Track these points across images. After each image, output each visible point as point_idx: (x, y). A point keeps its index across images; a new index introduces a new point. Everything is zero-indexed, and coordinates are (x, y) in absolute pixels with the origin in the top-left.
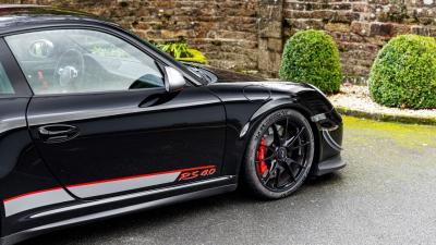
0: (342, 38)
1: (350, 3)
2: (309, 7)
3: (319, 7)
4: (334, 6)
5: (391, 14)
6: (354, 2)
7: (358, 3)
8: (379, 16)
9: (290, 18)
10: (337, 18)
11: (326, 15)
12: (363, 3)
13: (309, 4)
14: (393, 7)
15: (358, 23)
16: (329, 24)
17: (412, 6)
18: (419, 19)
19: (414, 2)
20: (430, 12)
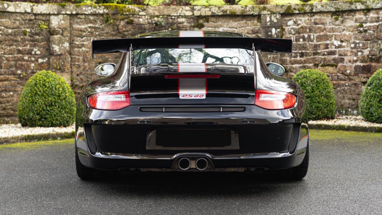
1: (336, 50)
2: (302, 55)
3: (310, 54)
4: (323, 53)
5: (370, 56)
6: (339, 49)
7: (342, 49)
8: (361, 58)
9: (287, 64)
10: (326, 62)
11: (316, 61)
12: (346, 49)
13: (302, 52)
14: (372, 50)
15: (343, 65)
16: (319, 67)
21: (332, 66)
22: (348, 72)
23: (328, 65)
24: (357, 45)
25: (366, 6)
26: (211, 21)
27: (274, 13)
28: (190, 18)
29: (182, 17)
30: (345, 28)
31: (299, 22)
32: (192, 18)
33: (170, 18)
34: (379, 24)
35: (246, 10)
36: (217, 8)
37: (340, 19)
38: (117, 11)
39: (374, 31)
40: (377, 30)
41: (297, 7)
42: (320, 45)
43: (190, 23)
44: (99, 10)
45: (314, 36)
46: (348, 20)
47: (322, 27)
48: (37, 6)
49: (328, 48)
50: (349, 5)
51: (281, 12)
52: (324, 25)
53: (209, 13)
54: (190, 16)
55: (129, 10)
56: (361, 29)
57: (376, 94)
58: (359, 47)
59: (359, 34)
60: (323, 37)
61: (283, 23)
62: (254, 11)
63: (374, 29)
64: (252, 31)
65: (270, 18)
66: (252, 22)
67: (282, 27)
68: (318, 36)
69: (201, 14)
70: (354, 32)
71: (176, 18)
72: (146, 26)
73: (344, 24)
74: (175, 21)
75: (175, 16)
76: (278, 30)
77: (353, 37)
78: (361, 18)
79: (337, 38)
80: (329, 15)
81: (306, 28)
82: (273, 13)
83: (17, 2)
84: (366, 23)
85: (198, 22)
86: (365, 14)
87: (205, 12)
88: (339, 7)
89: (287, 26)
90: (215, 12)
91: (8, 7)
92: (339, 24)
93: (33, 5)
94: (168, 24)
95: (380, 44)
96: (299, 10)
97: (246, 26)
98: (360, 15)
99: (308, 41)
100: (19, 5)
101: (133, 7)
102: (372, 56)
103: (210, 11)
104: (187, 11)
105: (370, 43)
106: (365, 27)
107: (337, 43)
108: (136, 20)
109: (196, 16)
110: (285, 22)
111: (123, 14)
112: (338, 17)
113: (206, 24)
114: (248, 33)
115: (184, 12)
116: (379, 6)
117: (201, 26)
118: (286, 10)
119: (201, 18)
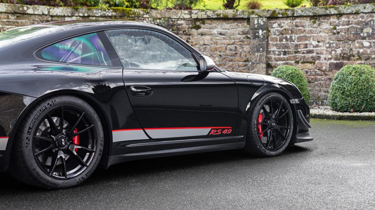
0: (309, 73)
1: (313, 49)
2: (285, 53)
3: (292, 53)
4: (303, 52)
5: (342, 55)
6: (317, 48)
7: (319, 48)
8: (334, 56)
9: (272, 61)
10: (305, 60)
11: (297, 58)
12: (322, 48)
13: (285, 51)
14: (343, 49)
15: (320, 63)
16: (300, 64)
17: (356, 48)
18: (362, 56)
19: (357, 45)
20: (368, 51)
21: (311, 63)
23: (307, 62)
24: (332, 45)
25: (338, 11)
26: (206, 23)
28: (188, 21)
29: (181, 19)
30: (321, 30)
31: (283, 25)
32: (190, 20)
33: (170, 20)
34: (349, 27)
35: (237, 14)
36: (212, 12)
37: (317, 22)
38: (124, 14)
39: (345, 33)
40: (348, 32)
41: (281, 12)
42: (300, 44)
43: (188, 24)
44: (108, 13)
45: (295, 36)
46: (324, 23)
47: (302, 29)
48: (54, 9)
49: (307, 47)
50: (325, 10)
51: (267, 16)
52: (304, 28)
53: (205, 17)
54: (189, 18)
55: (134, 13)
56: (335, 31)
57: (340, 87)
58: (333, 46)
59: (332, 35)
60: (303, 38)
61: (269, 26)
62: (244, 15)
63: (345, 31)
64: (242, 32)
65: (258, 21)
66: (242, 24)
67: (268, 29)
68: (299, 37)
69: (197, 17)
70: (329, 34)
71: (176, 20)
73: (321, 27)
74: (175, 23)
76: (265, 31)
77: (328, 38)
78: (334, 22)
79: (315, 39)
80: (308, 19)
81: (288, 30)
82: (260, 17)
83: (36, 6)
84: (339, 26)
85: (195, 24)
86: (338, 18)
87: (201, 15)
88: (316, 12)
89: (273, 28)
90: (210, 15)
91: (27, 10)
92: (317, 27)
93: (50, 8)
94: (168, 25)
95: (350, 44)
96: (282, 14)
97: (237, 28)
98: (334, 19)
99: (290, 41)
100: (38, 8)
101: (138, 11)
102: (344, 54)
103: (206, 14)
104: (185, 14)
105: (342, 43)
106: (338, 30)
107: (315, 43)
109: (193, 19)
110: (270, 25)
111: (129, 17)
112: (315, 20)
113: (202, 25)
114: (239, 34)
115: (183, 15)
116: (349, 11)
117: (198, 28)
118: (272, 14)
119: (197, 21)
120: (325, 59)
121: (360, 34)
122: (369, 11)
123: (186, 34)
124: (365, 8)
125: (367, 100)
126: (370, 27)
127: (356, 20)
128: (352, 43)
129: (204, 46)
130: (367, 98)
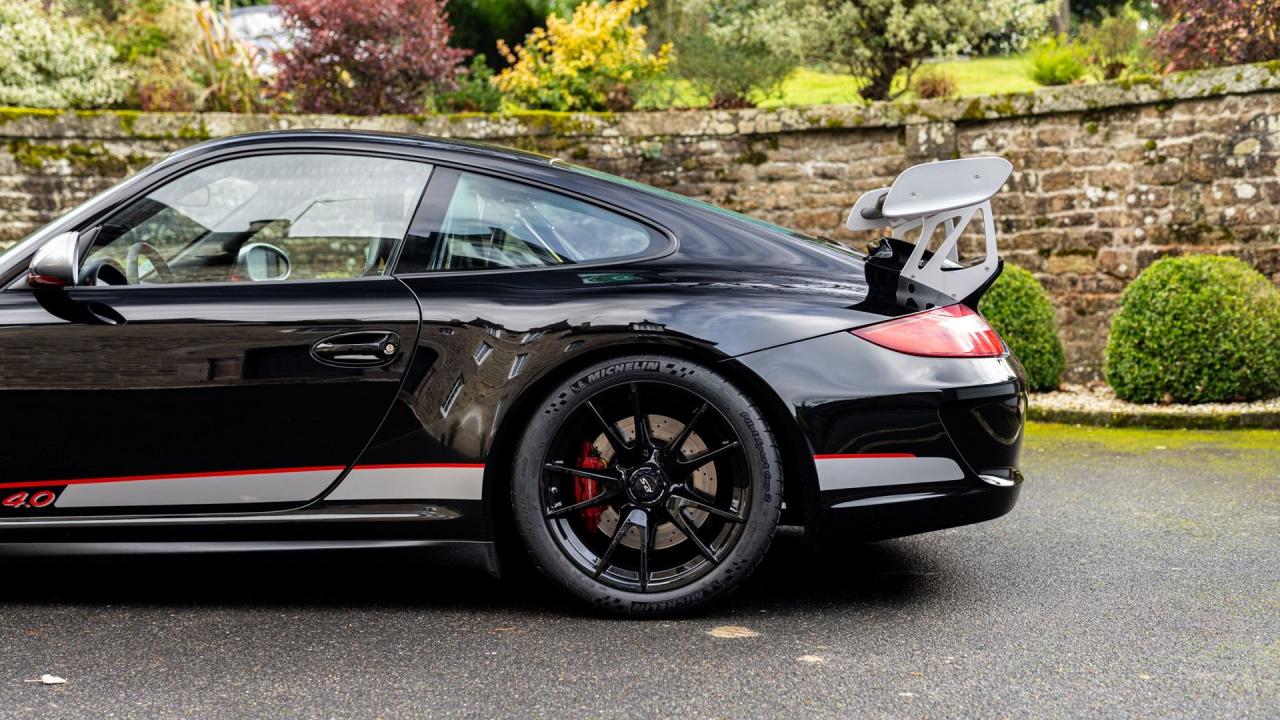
0: (1080, 286)
1: (1092, 211)
2: (1009, 228)
3: (1028, 224)
4: (1060, 220)
5: (1176, 227)
6: (1100, 209)
7: (1107, 209)
8: (1152, 232)
9: (971, 251)
10: (1067, 245)
11: (1044, 241)
12: (1117, 208)
13: (1007, 220)
14: (1179, 210)
15: (1111, 252)
16: (1053, 258)
17: (1216, 205)
18: (1233, 230)
19: (1218, 195)
20: (1252, 213)
21: (1084, 253)
22: (1123, 268)
23: (1075, 252)
24: (1143, 197)
25: (1161, 91)
26: (784, 147)
27: (936, 120)
28: (730, 141)
29: (710, 137)
30: (1113, 152)
31: (1001, 141)
32: (735, 139)
33: (678, 140)
34: (1195, 141)
35: (867, 115)
36: (795, 114)
37: (1102, 129)
38: (548, 128)
39: (1182, 159)
40: (1189, 155)
41: (994, 103)
42: (1052, 199)
43: (730, 152)
44: (505, 128)
45: (1036, 176)
46: (1120, 132)
47: (1056, 153)
48: (359, 123)
49: (1072, 207)
50: (1121, 92)
51: (955, 118)
52: (1064, 148)
53: (777, 127)
54: (731, 135)
55: (578, 126)
56: (1152, 155)
58: (1148, 201)
59: (1146, 167)
60: (1061, 179)
61: (962, 146)
62: (887, 117)
63: (1183, 154)
64: (886, 167)
65: (928, 133)
66: (886, 144)
67: (959, 156)
68: (1048, 175)
69: (755, 128)
70: (1136, 164)
71: (694, 140)
72: (619, 162)
73: (1113, 143)
74: (692, 150)
75: (692, 137)
77: (1132, 176)
78: (1151, 126)
79: (1095, 182)
80: (1076, 121)
81: (1016, 156)
82: (934, 120)
83: (312, 116)
84: (1163, 138)
85: (750, 149)
86: (1162, 115)
87: (767, 124)
88: (1096, 98)
89: (972, 152)
90: (792, 122)
91: (290, 127)
92: (1100, 143)
93: (351, 122)
94: (674, 155)
95: (1198, 194)
96: (998, 110)
97: (871, 156)
98: (1150, 117)
99: (1024, 191)
100: (317, 122)
101: (587, 118)
102: (1181, 225)
103: (778, 120)
104: (720, 122)
105: (1175, 191)
106: (1162, 149)
107: (1094, 193)
108: (594, 148)
109: (744, 135)
110: (965, 143)
111: (562, 136)
112: (1095, 124)
113: (771, 153)
114: (876, 174)
115: (714, 124)
116: (1193, 91)
117: (759, 159)
118: (968, 111)
119: (757, 140)
120: (1126, 241)
121: (1224, 160)
122: (1253, 86)
123: (724, 180)
124: (1239, 79)
125: (1211, 366)
126: (1256, 137)
127: (1215, 118)
128: (1203, 188)
129: (778, 213)
130: (1210, 361)
